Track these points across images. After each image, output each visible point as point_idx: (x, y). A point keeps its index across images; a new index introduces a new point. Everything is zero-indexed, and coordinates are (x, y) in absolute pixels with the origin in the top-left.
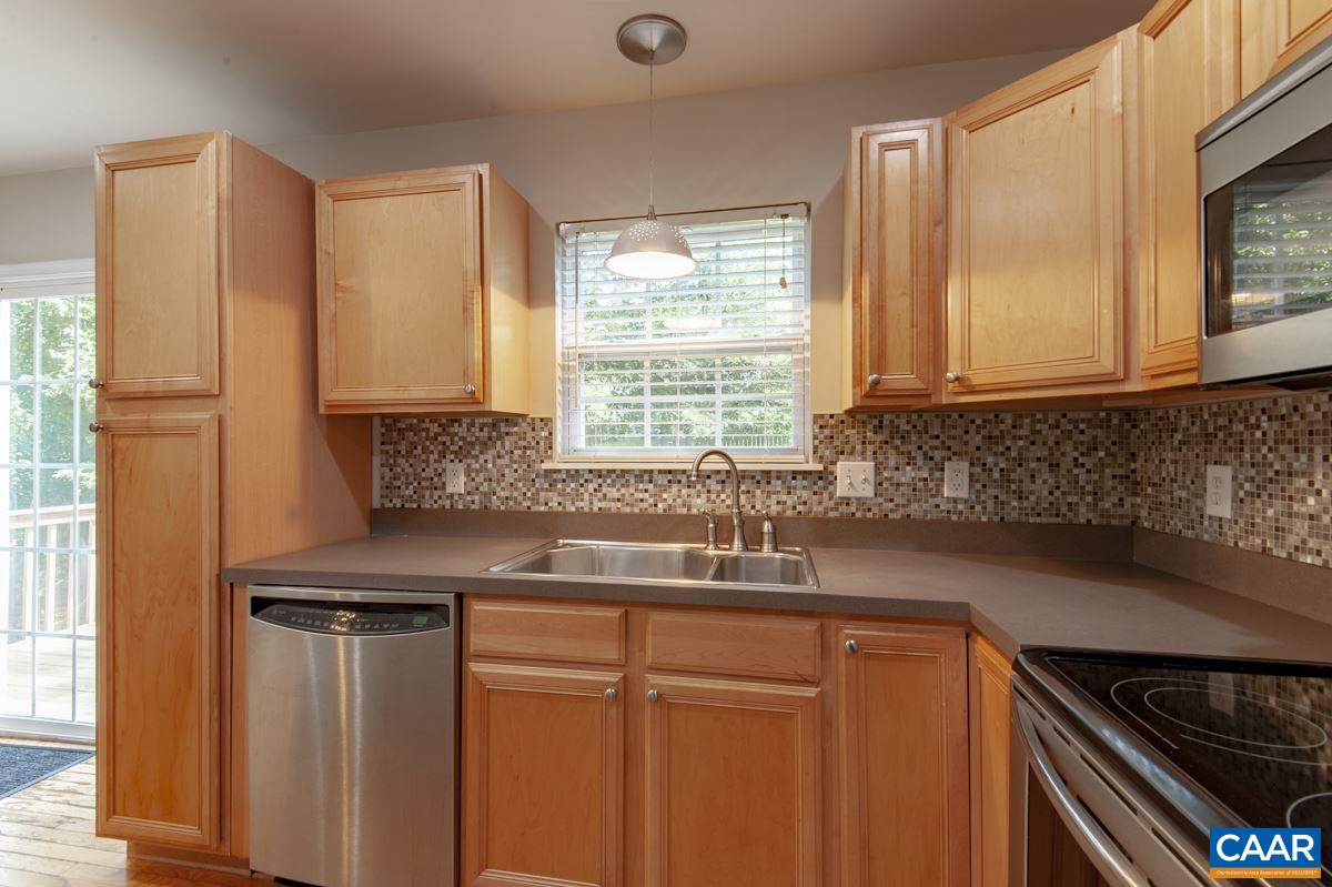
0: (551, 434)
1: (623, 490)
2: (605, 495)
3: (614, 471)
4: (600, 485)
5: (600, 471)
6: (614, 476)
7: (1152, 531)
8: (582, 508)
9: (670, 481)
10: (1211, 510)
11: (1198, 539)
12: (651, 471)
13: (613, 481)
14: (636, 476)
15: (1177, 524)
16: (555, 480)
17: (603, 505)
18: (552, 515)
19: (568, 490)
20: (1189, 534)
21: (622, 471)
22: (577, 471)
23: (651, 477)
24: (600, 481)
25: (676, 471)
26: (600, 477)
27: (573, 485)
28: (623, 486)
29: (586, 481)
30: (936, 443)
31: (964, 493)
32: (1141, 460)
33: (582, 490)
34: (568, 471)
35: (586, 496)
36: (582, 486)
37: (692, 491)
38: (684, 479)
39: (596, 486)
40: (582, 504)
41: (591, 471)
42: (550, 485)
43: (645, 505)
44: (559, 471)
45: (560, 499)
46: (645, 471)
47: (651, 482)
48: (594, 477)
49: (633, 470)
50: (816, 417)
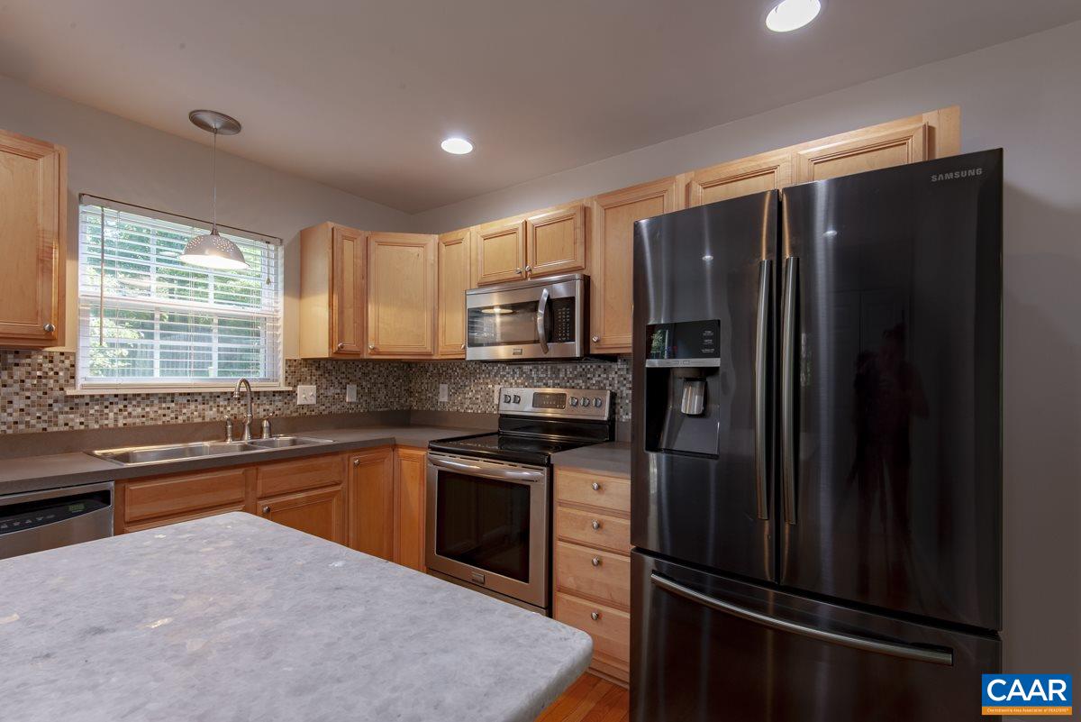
0: (73, 366)
1: (148, 409)
2: (130, 413)
3: (139, 395)
4: (125, 406)
5: (126, 395)
6: (139, 399)
7: (417, 411)
8: (107, 425)
9: (188, 401)
10: (441, 400)
11: (436, 411)
12: (173, 394)
13: (139, 402)
14: (160, 398)
15: (428, 406)
16: (77, 404)
17: (129, 421)
18: (73, 433)
19: (92, 412)
20: (433, 409)
21: (148, 395)
22: (102, 396)
23: (173, 398)
24: (126, 403)
25: (193, 394)
26: (125, 399)
27: (97, 407)
28: (147, 405)
29: (111, 403)
30: (343, 376)
31: (354, 400)
32: (413, 384)
33: (106, 411)
34: (92, 396)
35: (111, 415)
36: (107, 407)
37: (206, 406)
38: (200, 399)
39: (121, 406)
40: (106, 422)
41: (116, 396)
42: (71, 408)
43: (167, 418)
44: (83, 396)
45: (82, 420)
46: (168, 394)
47: (173, 401)
48: (120, 400)
49: (157, 394)
50: (286, 360)
